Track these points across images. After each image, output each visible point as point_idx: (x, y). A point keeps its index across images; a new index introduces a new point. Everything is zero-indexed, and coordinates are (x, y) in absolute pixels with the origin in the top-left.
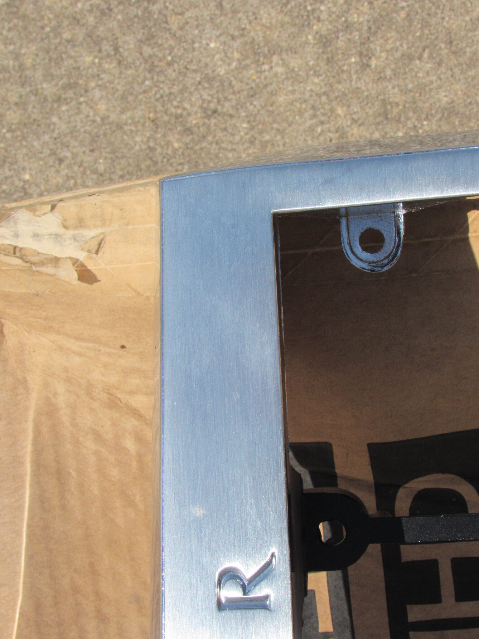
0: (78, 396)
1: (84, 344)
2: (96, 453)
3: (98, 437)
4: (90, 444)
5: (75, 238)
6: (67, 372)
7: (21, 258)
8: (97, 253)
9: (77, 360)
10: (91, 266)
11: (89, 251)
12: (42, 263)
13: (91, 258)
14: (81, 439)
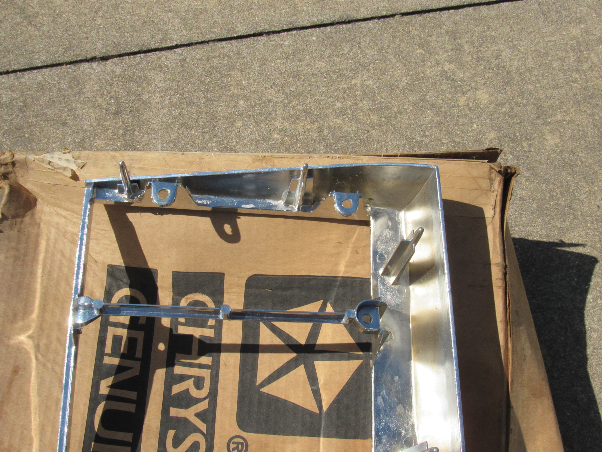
0: (59, 235)
1: (68, 213)
2: (60, 260)
3: (63, 254)
4: (58, 256)
5: (75, 162)
6: (58, 225)
7: (52, 166)
8: (82, 168)
9: (63, 220)
10: (78, 173)
11: (79, 167)
12: (59, 168)
13: (79, 170)
14: (56, 253)
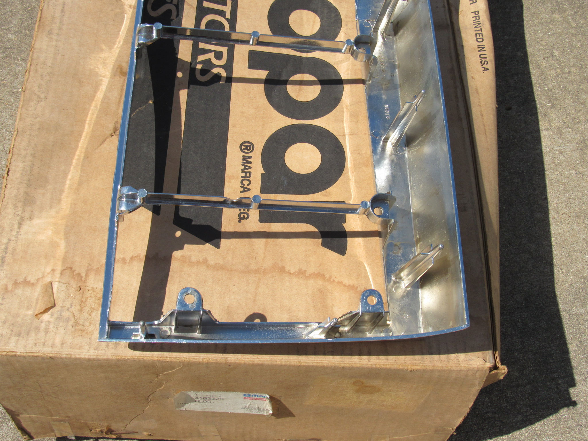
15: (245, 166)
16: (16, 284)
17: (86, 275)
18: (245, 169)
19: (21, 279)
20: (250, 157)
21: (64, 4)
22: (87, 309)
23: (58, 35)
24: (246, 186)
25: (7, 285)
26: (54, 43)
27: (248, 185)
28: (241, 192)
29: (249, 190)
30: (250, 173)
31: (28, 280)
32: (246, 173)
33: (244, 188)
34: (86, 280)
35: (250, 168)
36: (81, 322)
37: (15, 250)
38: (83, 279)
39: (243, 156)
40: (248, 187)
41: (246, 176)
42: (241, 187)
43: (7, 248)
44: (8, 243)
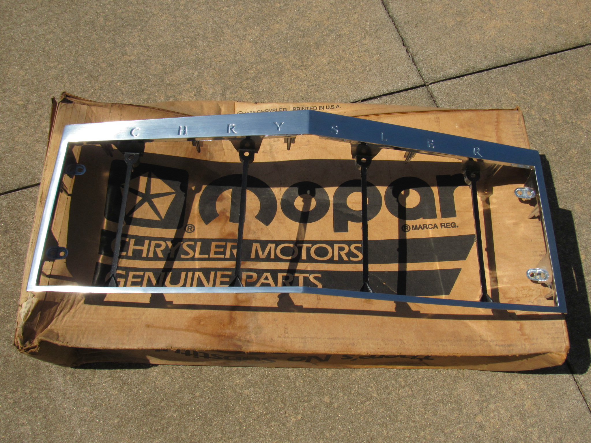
15: (419, 228)
16: (523, 334)
17: (508, 299)
18: (421, 228)
19: (520, 333)
20: (413, 226)
21: (329, 338)
22: (530, 293)
23: (353, 339)
24: (433, 226)
25: (525, 339)
26: (360, 341)
27: (432, 225)
28: (437, 228)
29: (435, 224)
30: (423, 225)
31: (519, 328)
32: (424, 227)
33: (434, 227)
34: (512, 298)
35: (420, 225)
36: (539, 294)
37: (502, 340)
38: (511, 299)
39: (413, 229)
40: (433, 225)
41: (426, 227)
42: (434, 228)
43: (502, 345)
44: (499, 345)
